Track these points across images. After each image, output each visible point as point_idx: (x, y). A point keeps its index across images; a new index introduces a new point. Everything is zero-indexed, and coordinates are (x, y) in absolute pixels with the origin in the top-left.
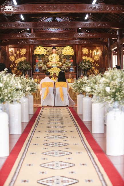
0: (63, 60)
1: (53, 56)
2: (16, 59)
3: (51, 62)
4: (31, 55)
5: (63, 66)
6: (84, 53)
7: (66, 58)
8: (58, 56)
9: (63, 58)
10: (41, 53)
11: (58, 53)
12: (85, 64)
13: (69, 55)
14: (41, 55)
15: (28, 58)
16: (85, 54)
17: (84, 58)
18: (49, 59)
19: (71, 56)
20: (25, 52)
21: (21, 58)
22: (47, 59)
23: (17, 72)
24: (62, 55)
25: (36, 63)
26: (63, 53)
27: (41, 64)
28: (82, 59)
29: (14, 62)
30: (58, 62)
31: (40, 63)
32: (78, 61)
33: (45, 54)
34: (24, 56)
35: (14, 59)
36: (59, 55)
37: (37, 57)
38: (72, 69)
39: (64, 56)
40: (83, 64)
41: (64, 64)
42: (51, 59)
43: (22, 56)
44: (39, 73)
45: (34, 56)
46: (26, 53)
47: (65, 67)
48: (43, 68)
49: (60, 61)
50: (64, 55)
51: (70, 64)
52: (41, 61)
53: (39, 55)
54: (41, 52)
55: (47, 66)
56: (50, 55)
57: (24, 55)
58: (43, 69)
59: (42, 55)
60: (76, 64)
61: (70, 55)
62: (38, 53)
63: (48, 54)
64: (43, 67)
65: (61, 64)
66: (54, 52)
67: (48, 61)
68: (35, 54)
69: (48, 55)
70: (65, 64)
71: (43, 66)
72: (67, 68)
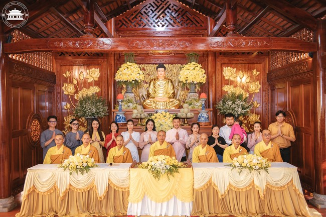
0: (181, 93)
1: (159, 86)
2: (77, 92)
3: (154, 98)
5: (182, 109)
6: (226, 78)
7: (188, 90)
8: (170, 84)
9: (180, 89)
10: (130, 79)
12: (234, 103)
13: (195, 83)
14: (131, 83)
15: (103, 87)
16: (227, 80)
17: (227, 88)
18: (151, 92)
19: (200, 84)
20: (98, 76)
21: (88, 88)
23: (80, 119)
24: (179, 82)
25: (119, 102)
26: (182, 79)
27: (130, 104)
28: (222, 91)
29: (72, 97)
30: (170, 98)
31: (129, 101)
33: (140, 81)
34: (97, 83)
35: (73, 91)
36: (172, 82)
37: (124, 86)
38: (205, 115)
39: (184, 84)
40: (230, 103)
41: (184, 102)
42: (155, 91)
43: (90, 84)
45: (118, 87)
46: (101, 78)
47: (186, 111)
48: (136, 113)
49: (174, 96)
50: (185, 82)
52: (131, 96)
53: (126, 83)
54: (131, 76)
56: (152, 83)
57: (95, 81)
58: (134, 116)
59: (133, 82)
60: (209, 103)
61: (197, 84)
62: (124, 78)
64: (135, 111)
66: (161, 76)
67: (149, 96)
68: (117, 81)
69: (147, 83)
70: (186, 105)
71: (136, 108)
72: (193, 114)
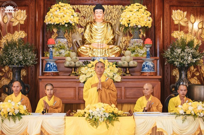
0: (122, 39)
1: (96, 30)
3: (90, 44)
4: (39, 26)
5: (123, 57)
6: (176, 22)
7: (131, 35)
9: (121, 34)
10: (63, 21)
11: (110, 21)
12: (183, 50)
13: (139, 26)
14: (63, 26)
15: (30, 32)
16: (177, 25)
17: (176, 34)
18: (86, 37)
19: (145, 28)
20: (25, 19)
21: (13, 33)
22: (81, 36)
24: (121, 25)
25: (49, 48)
26: (124, 22)
27: (62, 51)
28: (171, 38)
30: (109, 44)
31: (61, 48)
32: (161, 43)
33: (73, 24)
34: (23, 27)
36: (112, 26)
37: (55, 30)
38: (150, 64)
39: (126, 28)
40: (179, 51)
41: (125, 50)
42: (91, 36)
43: (15, 28)
44: (57, 74)
45: (47, 30)
46: (27, 21)
47: (128, 59)
48: (69, 61)
49: (114, 42)
50: (127, 25)
51: (143, 52)
52: (63, 41)
53: (58, 26)
54: (63, 18)
55: (79, 55)
56: (88, 27)
57: (21, 25)
58: (67, 64)
59: (66, 25)
60: (156, 50)
61: (142, 28)
62: (56, 21)
63: (83, 24)
64: (68, 59)
65: (117, 49)
66: (99, 18)
67: (84, 42)
68: (47, 24)
69: (81, 27)
70: (128, 52)
71: (69, 55)
72: (136, 63)
